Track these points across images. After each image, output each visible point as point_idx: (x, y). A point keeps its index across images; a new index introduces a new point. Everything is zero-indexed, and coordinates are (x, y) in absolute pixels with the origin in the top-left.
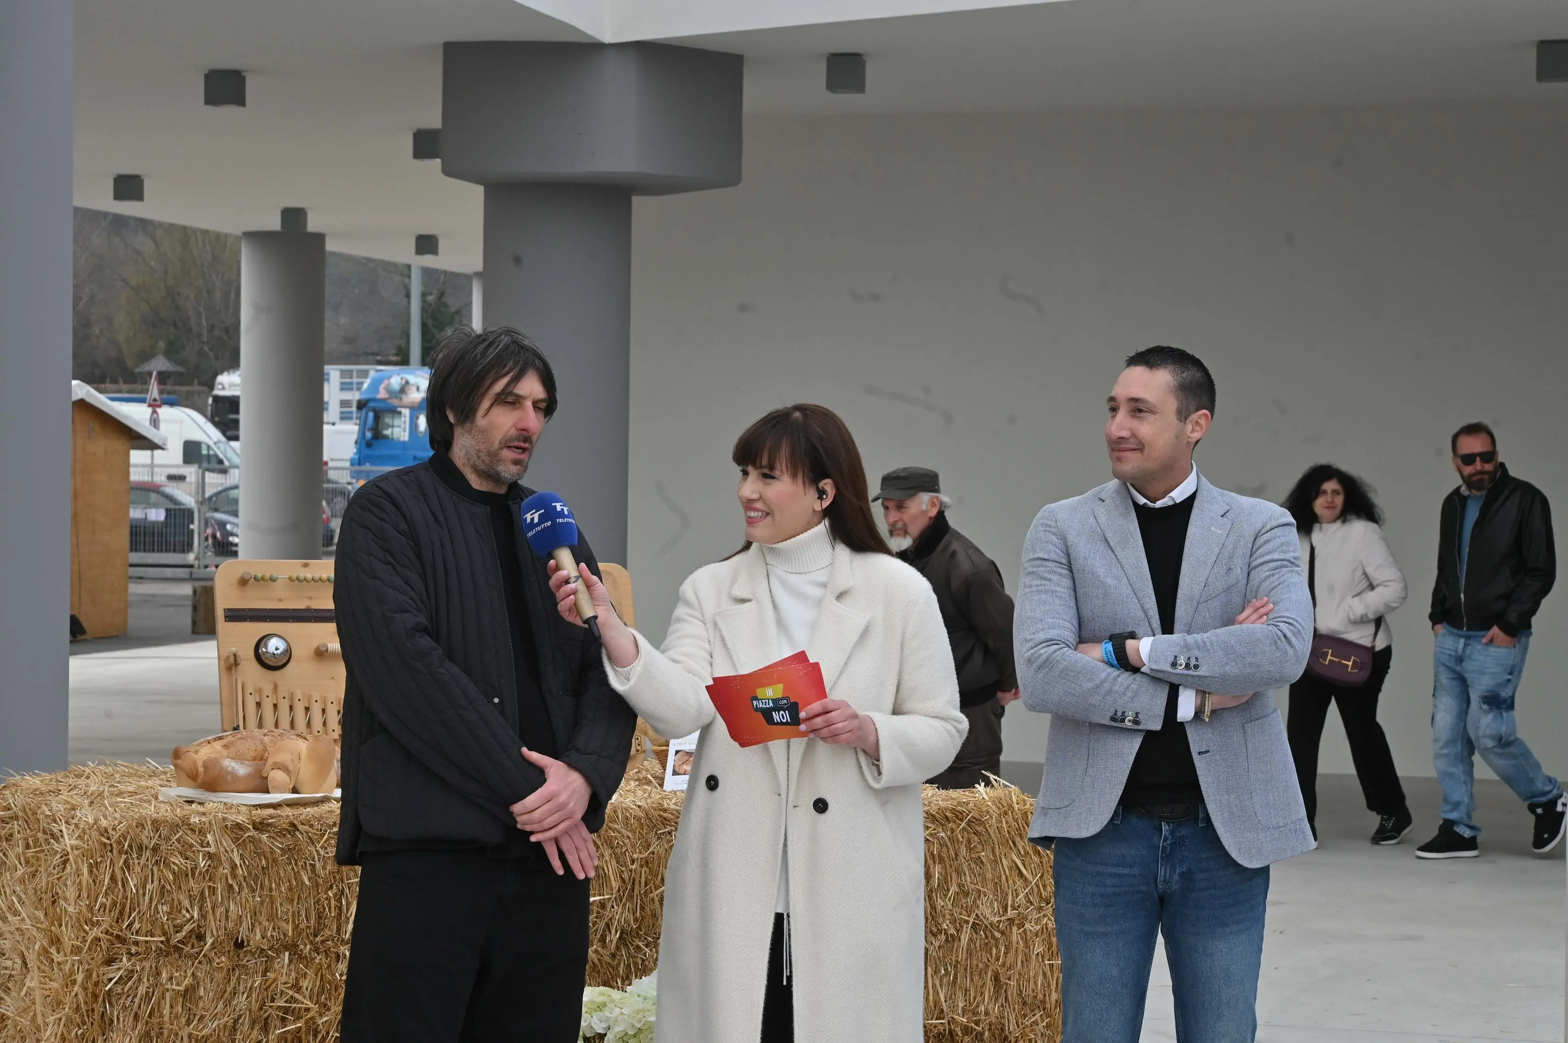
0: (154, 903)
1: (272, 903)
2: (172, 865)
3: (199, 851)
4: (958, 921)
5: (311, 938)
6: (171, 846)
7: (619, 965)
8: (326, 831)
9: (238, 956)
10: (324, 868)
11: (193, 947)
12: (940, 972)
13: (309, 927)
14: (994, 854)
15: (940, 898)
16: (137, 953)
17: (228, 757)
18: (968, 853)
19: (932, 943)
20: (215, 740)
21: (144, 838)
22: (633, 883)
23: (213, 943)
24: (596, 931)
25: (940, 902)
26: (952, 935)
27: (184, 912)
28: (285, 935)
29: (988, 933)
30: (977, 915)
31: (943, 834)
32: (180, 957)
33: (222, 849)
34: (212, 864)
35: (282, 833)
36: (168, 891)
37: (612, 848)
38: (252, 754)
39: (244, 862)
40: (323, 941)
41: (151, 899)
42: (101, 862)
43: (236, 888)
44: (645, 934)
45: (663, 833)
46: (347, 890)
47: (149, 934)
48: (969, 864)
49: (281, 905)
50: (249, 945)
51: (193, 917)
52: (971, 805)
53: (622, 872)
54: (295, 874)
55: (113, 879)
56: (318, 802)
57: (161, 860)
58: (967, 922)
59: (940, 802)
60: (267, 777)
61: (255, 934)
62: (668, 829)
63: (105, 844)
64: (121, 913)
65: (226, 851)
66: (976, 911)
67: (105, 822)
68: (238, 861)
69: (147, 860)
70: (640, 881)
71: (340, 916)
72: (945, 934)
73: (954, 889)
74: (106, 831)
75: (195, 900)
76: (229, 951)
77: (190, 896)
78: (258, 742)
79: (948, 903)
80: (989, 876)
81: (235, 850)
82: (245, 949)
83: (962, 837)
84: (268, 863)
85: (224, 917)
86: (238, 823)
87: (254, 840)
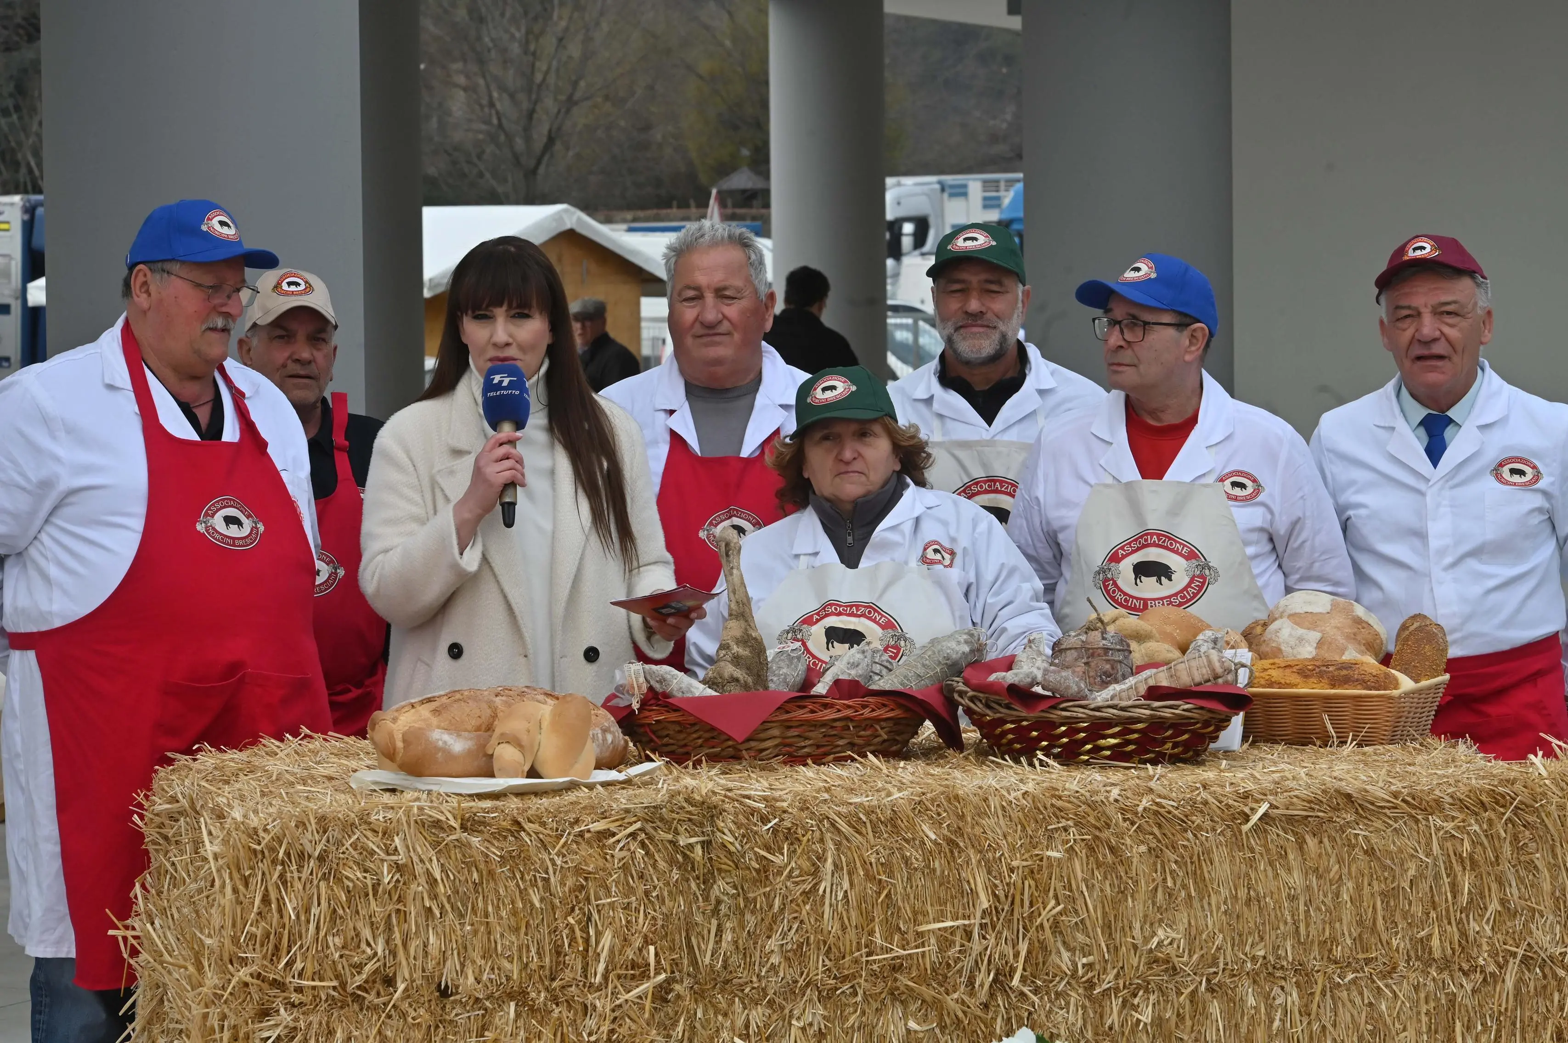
0: (322, 934)
1: (489, 933)
2: (345, 880)
3: (382, 861)
4: (1501, 954)
5: (547, 983)
6: (343, 853)
7: (994, 1019)
8: (564, 831)
9: (443, 1008)
10: (563, 884)
11: (378, 994)
12: (1475, 1027)
13: (542, 967)
14: (1555, 856)
15: (1474, 919)
16: (301, 1003)
17: (439, 727)
18: (1515, 855)
19: (1462, 986)
20: (422, 702)
21: (305, 841)
22: (1012, 903)
23: (406, 990)
24: (960, 972)
25: (1474, 926)
26: (1492, 974)
27: (363, 946)
28: (508, 979)
29: (1547, 970)
30: (1529, 944)
31: (1476, 827)
32: (361, 1010)
33: (416, 859)
34: (402, 880)
35: (500, 835)
36: (341, 918)
37: (980, 852)
38: (474, 722)
39: (448, 876)
40: (563, 987)
41: (318, 928)
42: (250, 875)
43: (437, 913)
44: (1032, 975)
45: (1057, 829)
46: (595, 916)
47: (316, 977)
48: (1517, 871)
49: (502, 936)
50: (457, 993)
51: (376, 954)
52: (1518, 787)
53: (996, 886)
54: (521, 892)
55: (266, 900)
56: (561, 790)
57: (330, 873)
58: (1514, 955)
59: (1474, 781)
60: (492, 755)
61: (466, 977)
62: (1064, 823)
63: (255, 851)
64: (277, 948)
65: (422, 861)
66: (1529, 940)
67: (256, 819)
68: (437, 875)
69: (311, 874)
70: (1022, 900)
71: (587, 951)
72: (1481, 972)
73: (1494, 906)
74: (256, 833)
75: (377, 928)
76: (430, 1001)
77: (372, 924)
78: (484, 706)
79: (1486, 928)
80: (1547, 887)
81: (434, 858)
82: (452, 998)
83: (1505, 831)
84: (481, 877)
85: (421, 953)
86: (439, 821)
87: (461, 845)
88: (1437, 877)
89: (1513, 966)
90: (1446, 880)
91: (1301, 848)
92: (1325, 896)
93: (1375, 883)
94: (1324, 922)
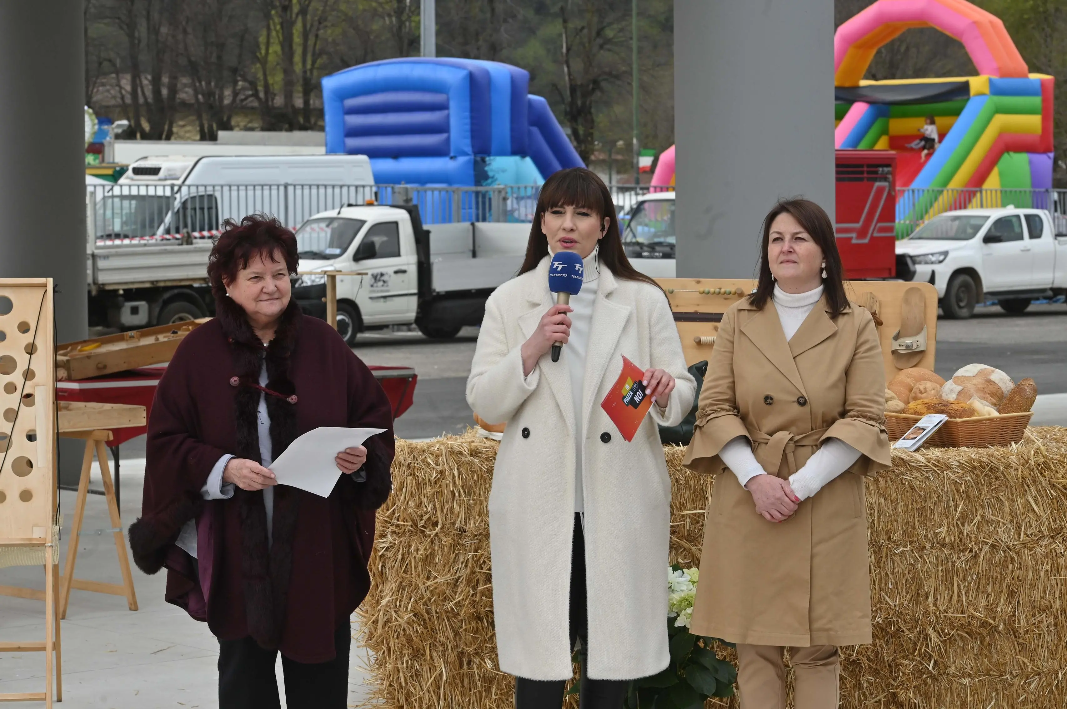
0: (407, 500)
14: (1012, 494)
23: (441, 528)
27: (423, 507)
43: (457, 493)
47: (404, 520)
50: (466, 531)
51: (429, 511)
58: (987, 543)
84: (478, 478)
85: (449, 512)
86: (460, 451)
87: (470, 464)
88: (948, 502)
89: (986, 548)
90: (953, 504)
91: (877, 484)
92: (888, 508)
93: (914, 503)
94: (888, 522)
